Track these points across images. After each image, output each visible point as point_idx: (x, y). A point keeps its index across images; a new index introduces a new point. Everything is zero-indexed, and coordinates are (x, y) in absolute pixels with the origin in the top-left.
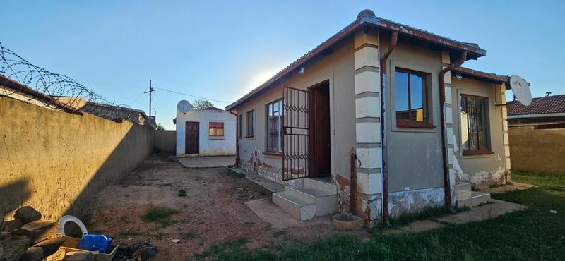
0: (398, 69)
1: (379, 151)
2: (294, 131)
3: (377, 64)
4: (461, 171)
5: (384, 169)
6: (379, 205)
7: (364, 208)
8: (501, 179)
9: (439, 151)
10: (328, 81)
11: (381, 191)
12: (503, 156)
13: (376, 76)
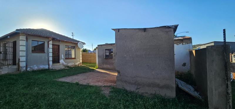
0: (32, 40)
1: (25, 57)
2: (9, 53)
3: (25, 39)
4: (64, 63)
5: (27, 61)
6: (24, 69)
7: (20, 69)
8: (79, 64)
9: (47, 58)
10: (16, 41)
11: (25, 66)
12: (79, 59)
13: (25, 42)
